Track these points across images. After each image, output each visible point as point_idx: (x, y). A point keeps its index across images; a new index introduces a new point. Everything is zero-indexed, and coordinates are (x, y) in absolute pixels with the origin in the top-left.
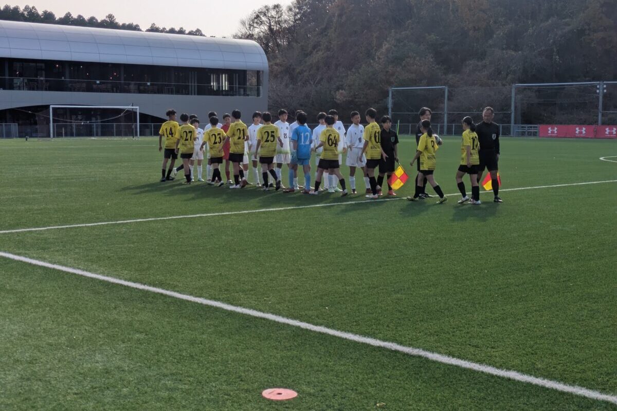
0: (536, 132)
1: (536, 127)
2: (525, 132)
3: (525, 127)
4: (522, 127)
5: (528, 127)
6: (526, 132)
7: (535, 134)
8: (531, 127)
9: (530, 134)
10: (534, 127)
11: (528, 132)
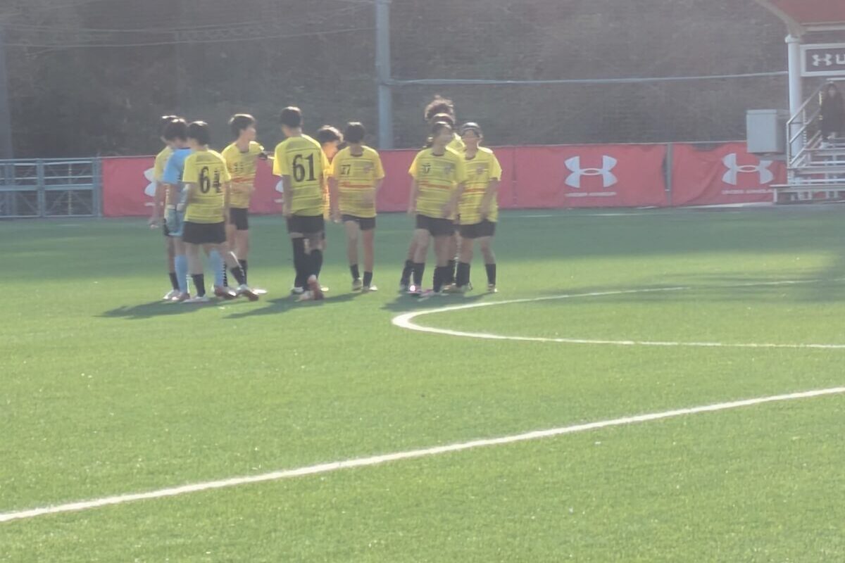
0: (87, 194)
1: (87, 169)
2: (32, 196)
3: (33, 171)
4: (21, 171)
5: (48, 171)
6: (41, 198)
7: (83, 204)
8: (62, 170)
9: (58, 204)
10: (77, 169)
11: (51, 196)
